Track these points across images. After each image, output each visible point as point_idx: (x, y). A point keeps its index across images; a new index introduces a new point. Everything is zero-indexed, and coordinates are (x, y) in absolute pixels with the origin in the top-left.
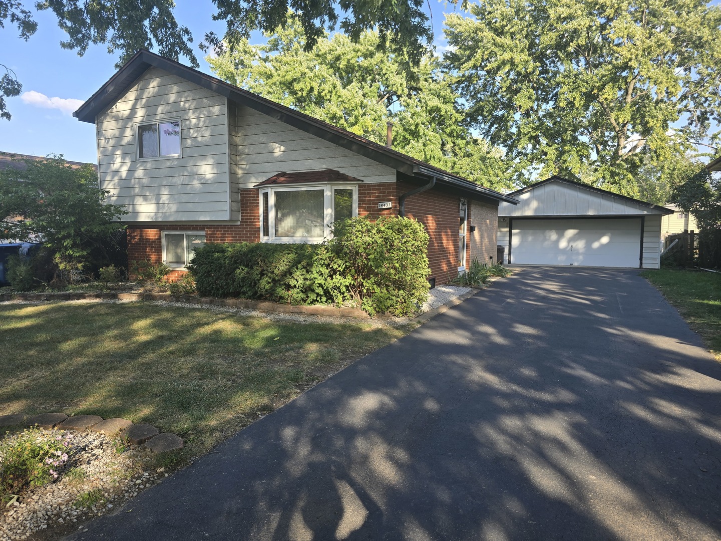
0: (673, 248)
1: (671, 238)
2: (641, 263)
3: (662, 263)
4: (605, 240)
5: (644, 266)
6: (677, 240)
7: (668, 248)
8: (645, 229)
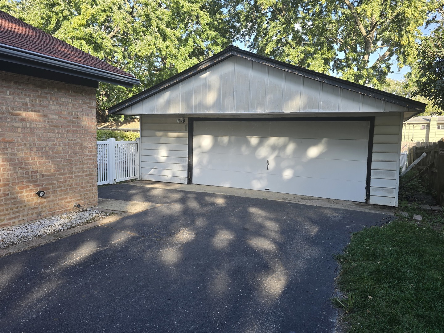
0: (418, 164)
1: (416, 151)
2: (368, 196)
3: (401, 197)
4: (314, 152)
5: (373, 201)
6: (424, 154)
7: (412, 165)
8: (376, 138)
